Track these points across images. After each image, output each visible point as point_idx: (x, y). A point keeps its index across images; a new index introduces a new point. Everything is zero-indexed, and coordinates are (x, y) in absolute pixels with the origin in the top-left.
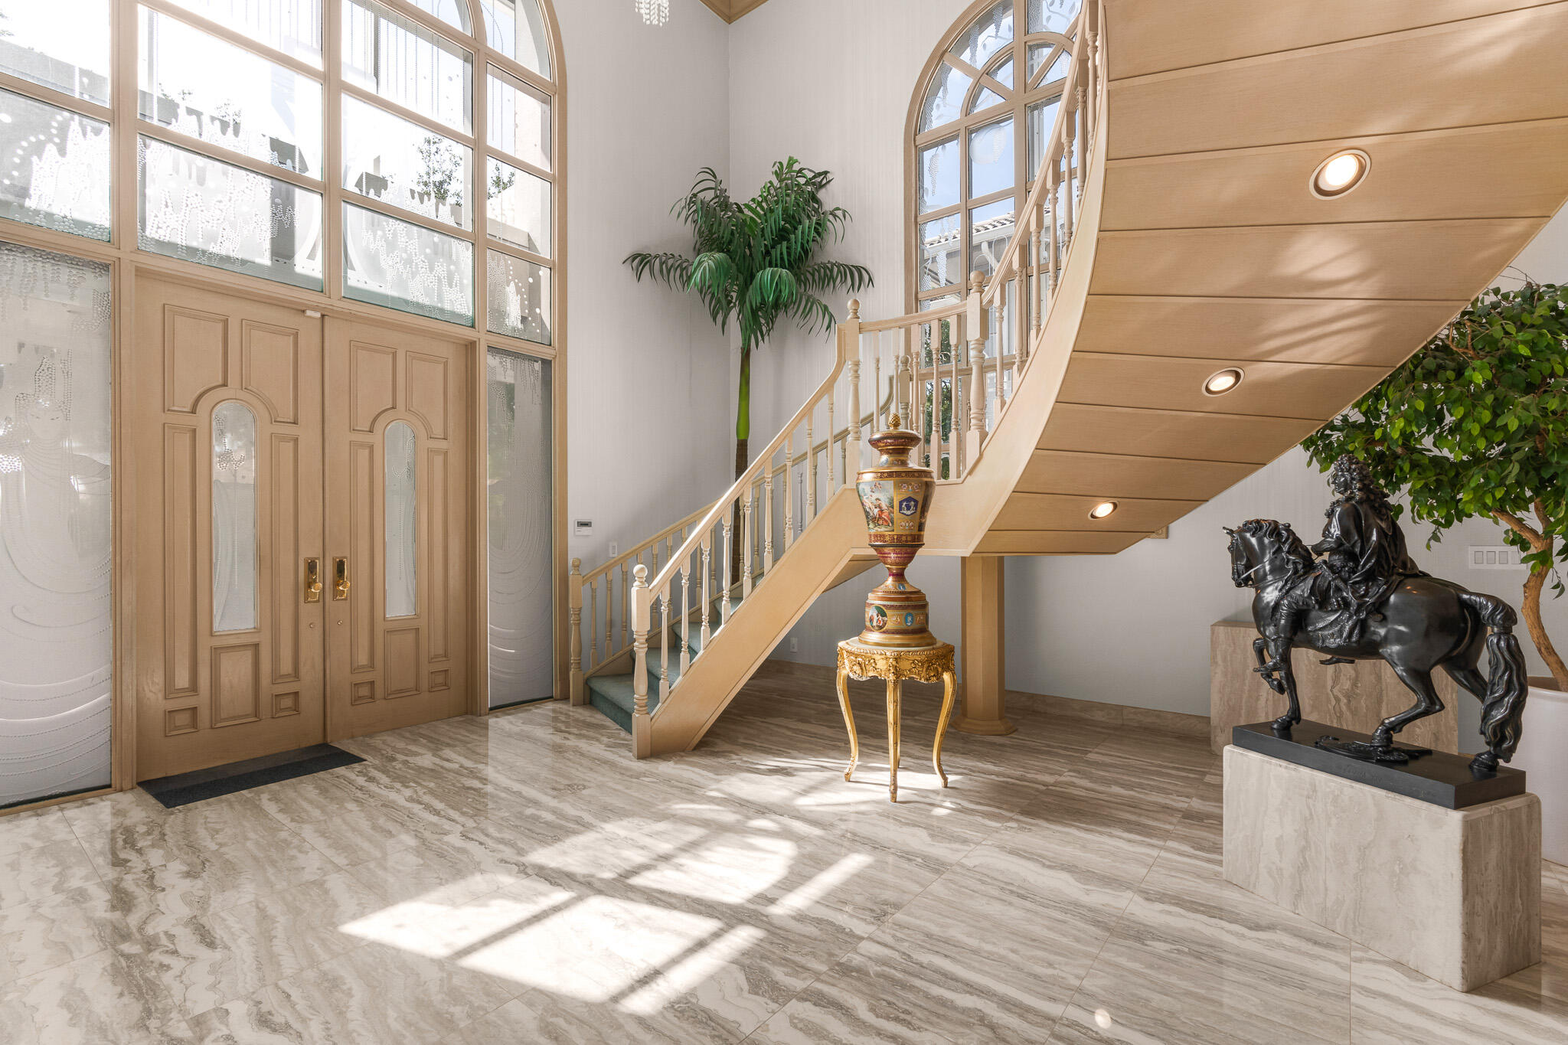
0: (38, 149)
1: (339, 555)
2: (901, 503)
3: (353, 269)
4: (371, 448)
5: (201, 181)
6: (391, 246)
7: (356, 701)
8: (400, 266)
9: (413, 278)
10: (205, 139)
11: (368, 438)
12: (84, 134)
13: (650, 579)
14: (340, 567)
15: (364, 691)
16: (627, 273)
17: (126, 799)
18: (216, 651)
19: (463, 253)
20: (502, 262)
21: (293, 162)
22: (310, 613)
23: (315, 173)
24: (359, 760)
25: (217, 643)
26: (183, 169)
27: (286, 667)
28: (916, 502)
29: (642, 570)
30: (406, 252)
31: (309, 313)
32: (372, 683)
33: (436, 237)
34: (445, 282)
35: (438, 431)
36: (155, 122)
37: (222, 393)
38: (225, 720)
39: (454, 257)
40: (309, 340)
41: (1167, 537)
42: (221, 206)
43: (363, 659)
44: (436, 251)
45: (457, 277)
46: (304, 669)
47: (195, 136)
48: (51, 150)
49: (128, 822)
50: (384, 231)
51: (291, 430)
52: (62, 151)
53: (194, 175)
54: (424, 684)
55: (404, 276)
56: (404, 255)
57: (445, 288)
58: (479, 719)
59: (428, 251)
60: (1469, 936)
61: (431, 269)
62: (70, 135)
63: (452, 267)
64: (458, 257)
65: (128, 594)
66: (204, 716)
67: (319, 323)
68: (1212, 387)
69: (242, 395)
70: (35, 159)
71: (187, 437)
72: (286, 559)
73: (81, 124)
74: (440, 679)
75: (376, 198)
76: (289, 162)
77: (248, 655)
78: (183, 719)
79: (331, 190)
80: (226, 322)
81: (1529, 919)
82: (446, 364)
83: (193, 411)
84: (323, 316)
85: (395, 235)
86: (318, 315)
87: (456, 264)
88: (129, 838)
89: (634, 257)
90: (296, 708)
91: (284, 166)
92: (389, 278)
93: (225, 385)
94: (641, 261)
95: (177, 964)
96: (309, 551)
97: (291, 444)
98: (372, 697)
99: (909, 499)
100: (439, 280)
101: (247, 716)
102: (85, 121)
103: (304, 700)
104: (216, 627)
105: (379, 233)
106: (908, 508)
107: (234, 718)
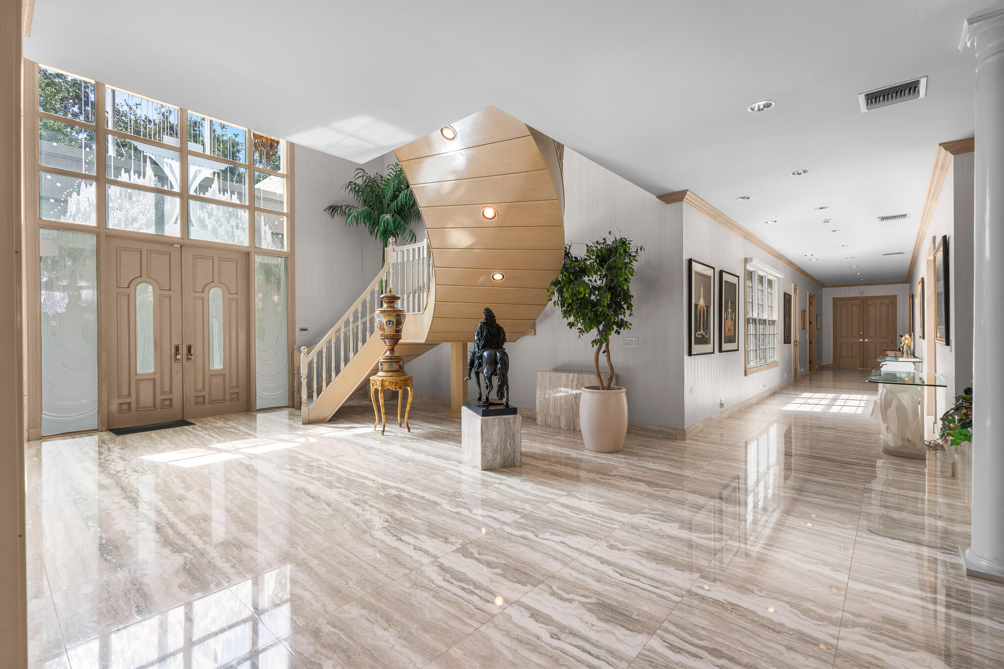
0: (70, 195)
1: (188, 344)
2: (386, 322)
3: (193, 226)
4: (203, 299)
5: (130, 198)
6: (210, 215)
7: (197, 403)
8: (214, 223)
9: (220, 227)
10: (132, 182)
11: (202, 295)
12: (86, 187)
13: (308, 353)
14: (189, 349)
15: (200, 400)
16: (327, 215)
17: (104, 434)
18: (138, 381)
19: (245, 215)
20: (262, 217)
21: (168, 186)
22: (177, 366)
23: (177, 189)
24: (193, 424)
25: (138, 377)
26: (123, 193)
27: (167, 388)
28: (393, 322)
29: (304, 349)
30: (217, 216)
31: (175, 245)
32: (204, 396)
33: (231, 209)
34: (235, 228)
35: (233, 290)
36: (113, 178)
37: (140, 279)
38: (142, 408)
39: (239, 217)
40: (176, 255)
41: (535, 334)
42: (138, 207)
43: (200, 387)
44: (231, 214)
45: (240, 225)
46: (174, 390)
47: (128, 181)
48: (75, 194)
49: (103, 438)
50: (207, 209)
51: (168, 293)
52: (79, 194)
53: (128, 196)
54: (228, 397)
55: (216, 227)
56: (216, 218)
57: (235, 230)
58: (251, 413)
59: (227, 215)
60: (483, 454)
61: (229, 223)
62: (81, 187)
63: (238, 221)
64: (241, 217)
65: (104, 357)
66: (133, 405)
67: (180, 249)
68: (495, 277)
69: (148, 280)
70: (69, 198)
71: (126, 297)
72: (166, 346)
73: (85, 183)
74: (235, 396)
75: (203, 196)
76: (166, 186)
77: (152, 382)
78: (125, 407)
79: (184, 196)
80: (141, 252)
81: (514, 452)
82: (237, 262)
83: (129, 288)
84: (181, 246)
85: (212, 210)
86: (179, 246)
87: (240, 219)
88: (103, 442)
89: (330, 208)
90: (171, 405)
91: (163, 188)
92: (209, 228)
93: (141, 276)
94: (333, 209)
95: (114, 463)
96: (175, 342)
97: (168, 299)
98: (204, 402)
99: (389, 321)
100: (232, 227)
101: (150, 407)
102: (87, 182)
103: (175, 401)
104: (138, 372)
105: (205, 210)
106: (390, 324)
107: (145, 407)
